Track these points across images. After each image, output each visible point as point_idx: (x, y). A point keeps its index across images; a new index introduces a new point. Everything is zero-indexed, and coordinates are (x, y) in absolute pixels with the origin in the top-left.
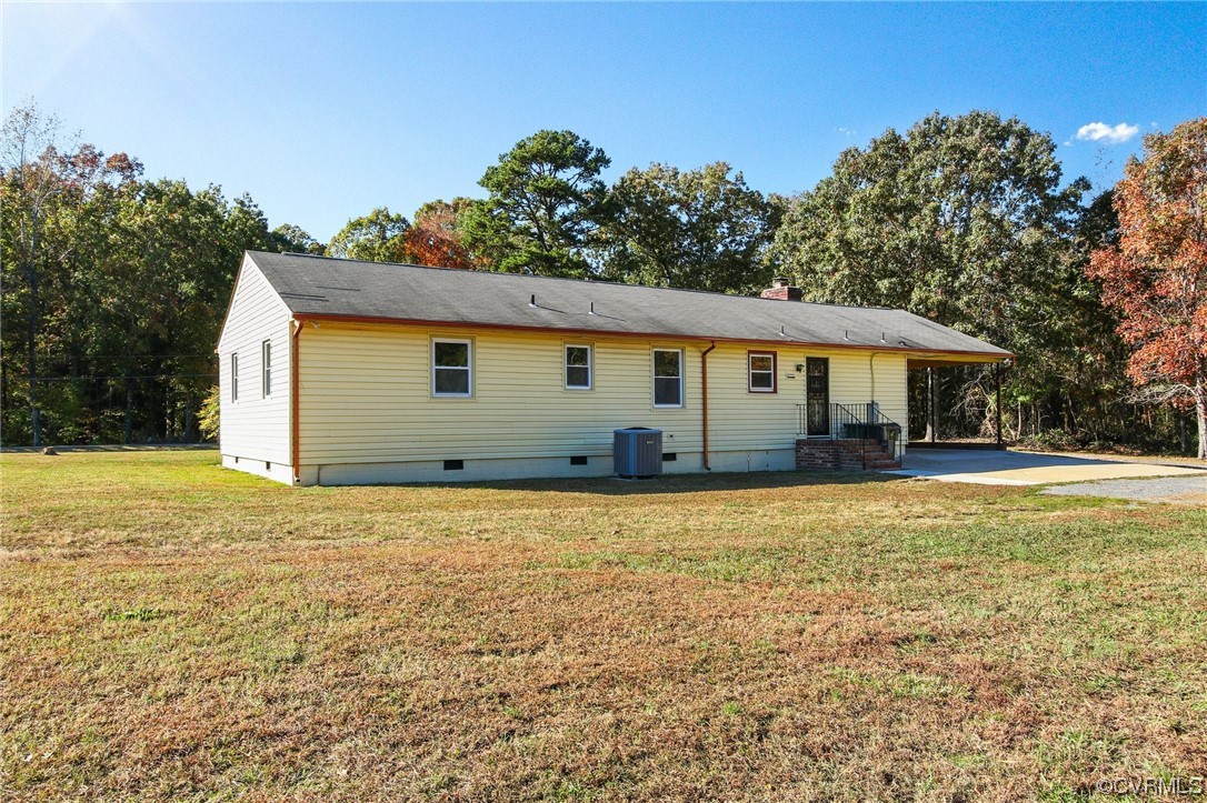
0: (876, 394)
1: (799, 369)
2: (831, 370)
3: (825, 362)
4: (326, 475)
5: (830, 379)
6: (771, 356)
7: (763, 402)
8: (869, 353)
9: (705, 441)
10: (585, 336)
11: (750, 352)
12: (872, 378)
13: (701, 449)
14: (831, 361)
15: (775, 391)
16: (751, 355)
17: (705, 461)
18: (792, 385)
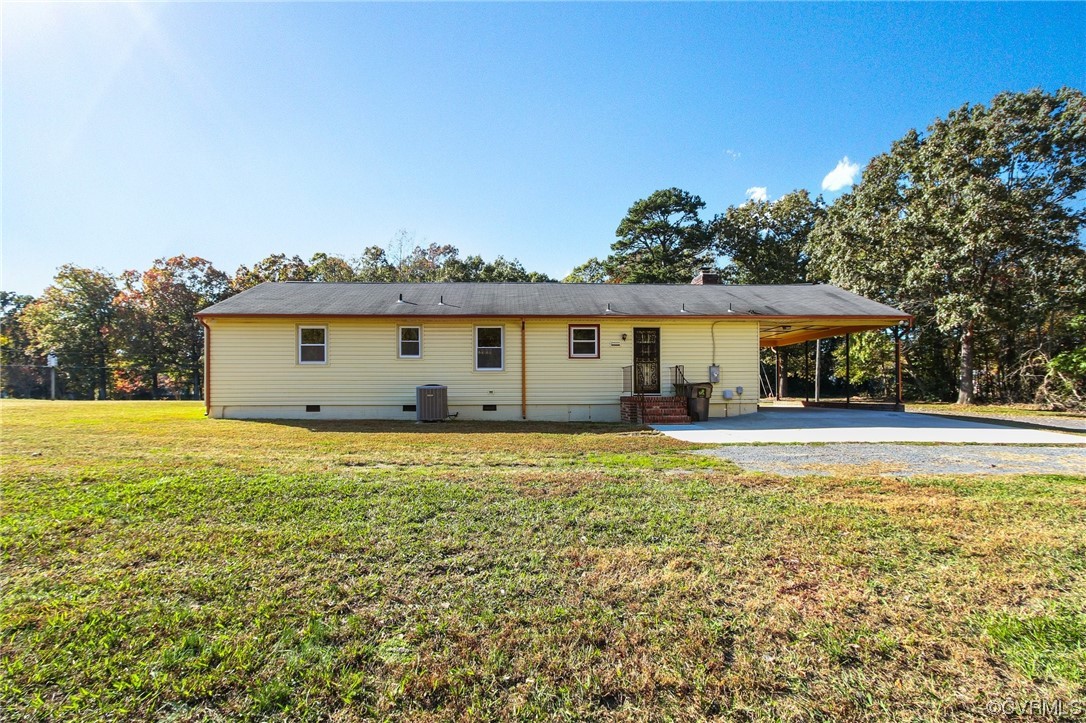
0: (716, 358)
1: (624, 337)
2: (661, 338)
3: (657, 330)
4: (228, 412)
5: (661, 346)
6: (596, 329)
7: (584, 366)
8: (710, 322)
9: (524, 396)
10: (417, 320)
11: (570, 326)
12: (714, 344)
13: (520, 403)
14: (661, 330)
15: (599, 357)
16: (573, 329)
17: (524, 412)
18: (616, 351)
